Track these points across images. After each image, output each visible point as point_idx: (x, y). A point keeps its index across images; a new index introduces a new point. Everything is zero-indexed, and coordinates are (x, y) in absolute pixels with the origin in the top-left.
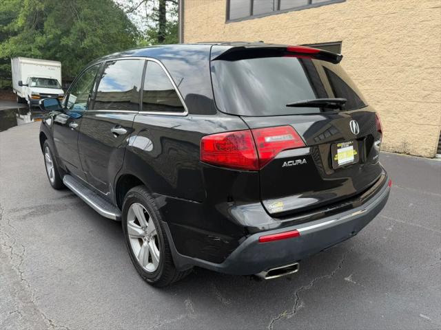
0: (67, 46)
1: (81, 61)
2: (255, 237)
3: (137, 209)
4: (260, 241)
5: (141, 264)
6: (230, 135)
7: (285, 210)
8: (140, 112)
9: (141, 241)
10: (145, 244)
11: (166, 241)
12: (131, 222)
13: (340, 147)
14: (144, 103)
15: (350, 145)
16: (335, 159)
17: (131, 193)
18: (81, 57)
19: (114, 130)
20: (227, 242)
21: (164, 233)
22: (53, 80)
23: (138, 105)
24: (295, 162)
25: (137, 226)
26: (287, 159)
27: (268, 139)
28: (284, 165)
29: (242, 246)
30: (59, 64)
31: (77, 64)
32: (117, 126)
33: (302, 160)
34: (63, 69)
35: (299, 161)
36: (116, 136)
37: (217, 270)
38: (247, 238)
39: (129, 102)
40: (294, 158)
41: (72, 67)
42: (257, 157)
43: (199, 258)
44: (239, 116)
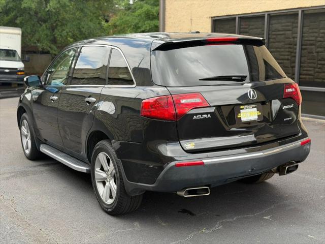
0: (30, 9)
1: (44, 25)
2: (173, 163)
3: (102, 157)
4: (176, 165)
5: (104, 200)
6: (159, 98)
7: (195, 148)
8: (106, 86)
9: (104, 183)
10: (107, 184)
11: (121, 178)
12: (97, 169)
13: (243, 109)
14: (109, 78)
15: (253, 107)
16: (238, 117)
17: (97, 146)
18: (45, 21)
19: (87, 99)
20: (156, 168)
21: (120, 173)
22: (12, 50)
23: (105, 80)
24: (202, 116)
25: (101, 171)
26: (196, 114)
27: (183, 101)
28: (194, 118)
29: (165, 169)
30: (18, 31)
31: (40, 30)
32: (89, 97)
33: (208, 115)
34: (24, 36)
35: (205, 116)
36: (88, 104)
37: (152, 189)
38: (168, 164)
39: (99, 77)
40: (202, 114)
41: (33, 33)
42: (175, 112)
43: (141, 183)
44: (166, 87)
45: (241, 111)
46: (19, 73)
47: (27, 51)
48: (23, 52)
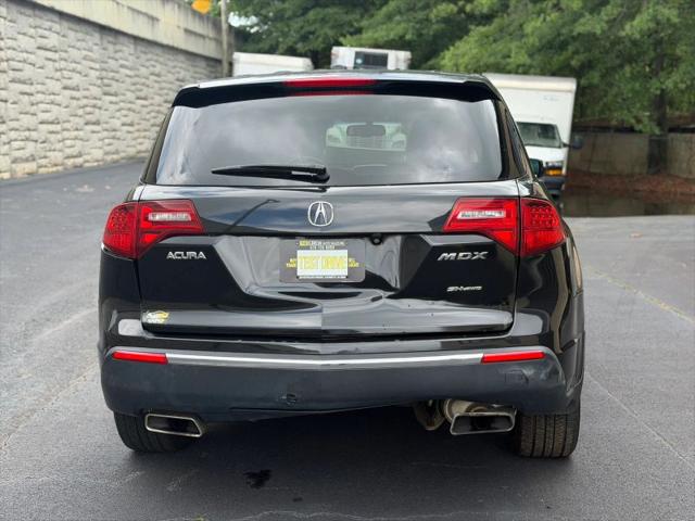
4: (114, 355)
13: (308, 248)
15: (337, 248)
16: (289, 265)
26: (175, 248)
28: (168, 257)
33: (198, 253)
35: (193, 254)
40: (185, 249)
45: (300, 253)
46: (551, 173)
47: (594, 127)
48: (576, 128)
